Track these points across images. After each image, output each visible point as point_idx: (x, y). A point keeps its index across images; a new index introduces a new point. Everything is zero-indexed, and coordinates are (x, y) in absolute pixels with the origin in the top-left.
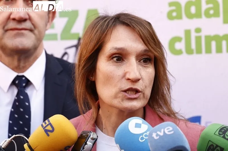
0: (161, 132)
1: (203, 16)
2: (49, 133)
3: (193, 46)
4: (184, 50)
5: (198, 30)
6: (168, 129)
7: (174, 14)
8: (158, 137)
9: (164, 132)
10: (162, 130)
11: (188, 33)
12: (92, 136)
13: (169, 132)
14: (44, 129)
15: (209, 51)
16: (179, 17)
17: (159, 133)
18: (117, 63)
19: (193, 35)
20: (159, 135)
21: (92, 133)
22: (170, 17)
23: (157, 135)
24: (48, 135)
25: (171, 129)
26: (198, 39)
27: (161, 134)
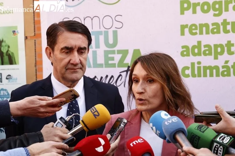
0: (170, 121)
1: (202, 55)
2: (96, 116)
3: (196, 72)
4: (190, 75)
5: (199, 63)
6: (174, 119)
7: (185, 53)
8: (168, 124)
9: (172, 120)
10: (171, 120)
11: (193, 64)
12: (124, 121)
13: (175, 120)
14: (93, 113)
15: (205, 75)
16: (188, 55)
17: (169, 121)
18: (136, 83)
19: (196, 65)
20: (169, 123)
21: (124, 119)
22: (182, 54)
23: (168, 123)
24: (96, 118)
25: (176, 119)
26: (199, 68)
27: (171, 122)
